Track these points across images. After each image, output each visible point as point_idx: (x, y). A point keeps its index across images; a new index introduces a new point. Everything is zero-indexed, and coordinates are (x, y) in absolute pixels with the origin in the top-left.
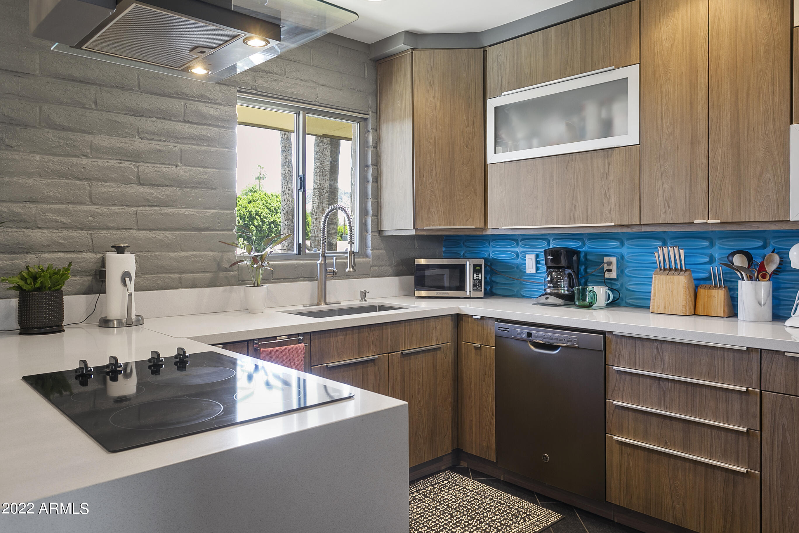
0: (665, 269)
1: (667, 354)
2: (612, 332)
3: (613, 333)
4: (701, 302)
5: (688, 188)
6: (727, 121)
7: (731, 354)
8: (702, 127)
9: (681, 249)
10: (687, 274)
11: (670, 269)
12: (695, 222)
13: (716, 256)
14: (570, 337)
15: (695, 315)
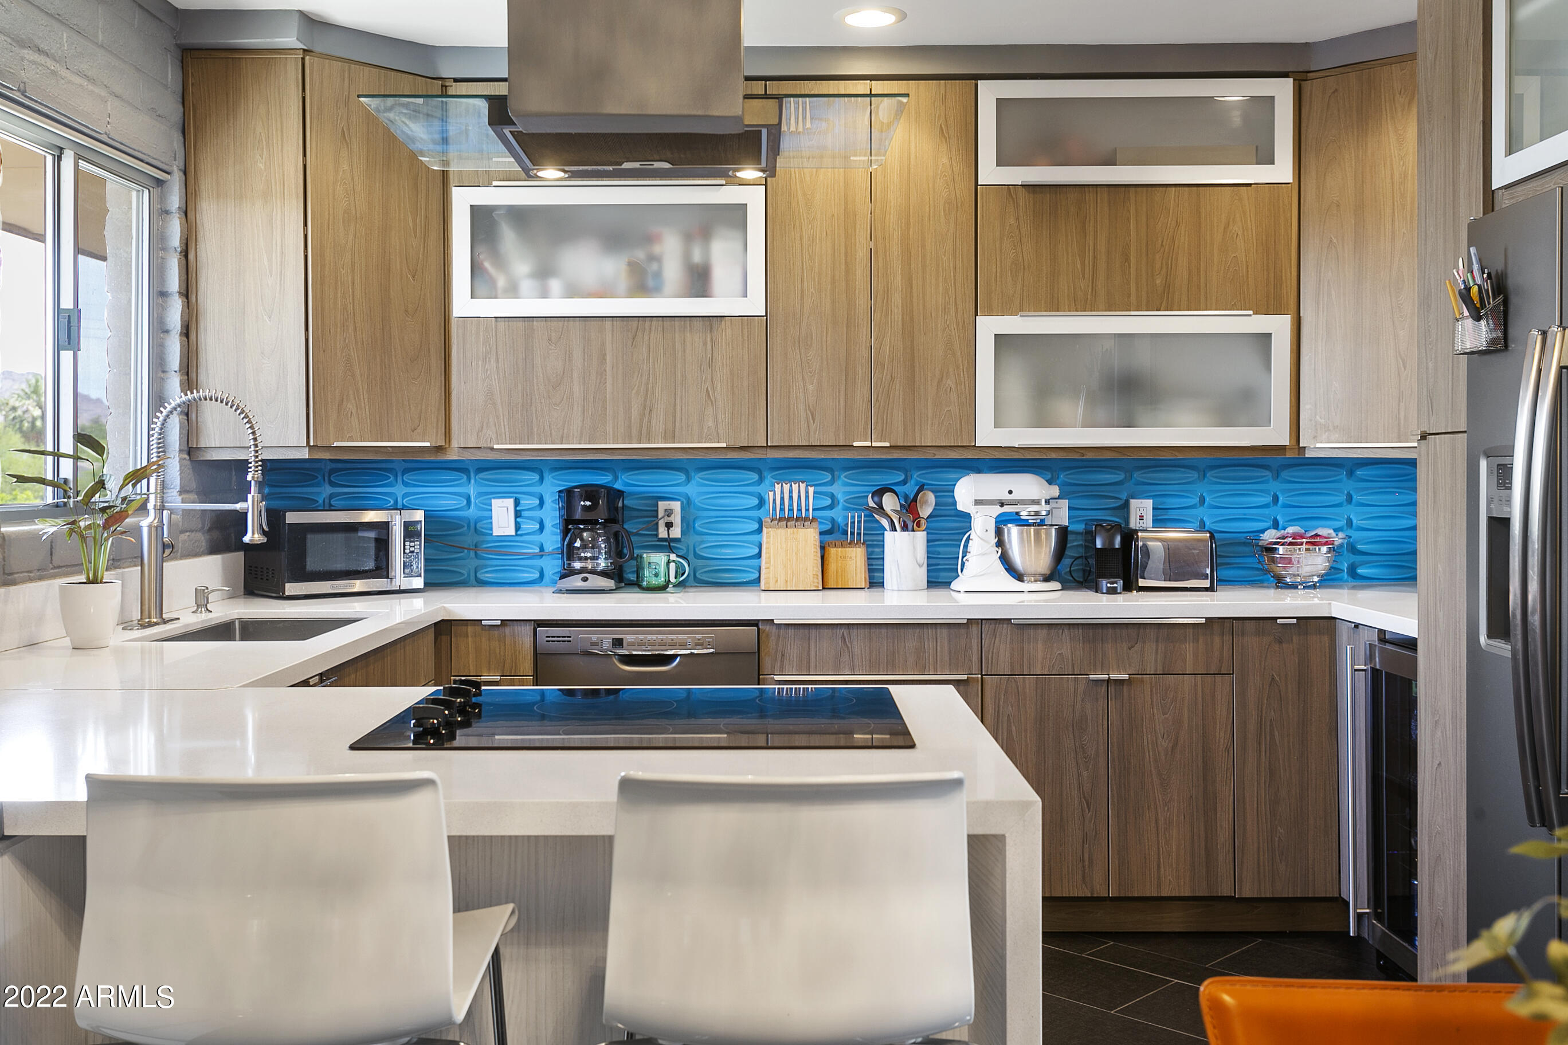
0: (780, 519)
1: (859, 644)
2: (773, 620)
3: (776, 622)
4: (832, 567)
5: (842, 392)
6: (897, 298)
7: (945, 631)
8: (862, 302)
9: (811, 486)
10: (815, 524)
11: (790, 519)
12: (855, 444)
13: (840, 497)
14: (698, 636)
15: (824, 588)
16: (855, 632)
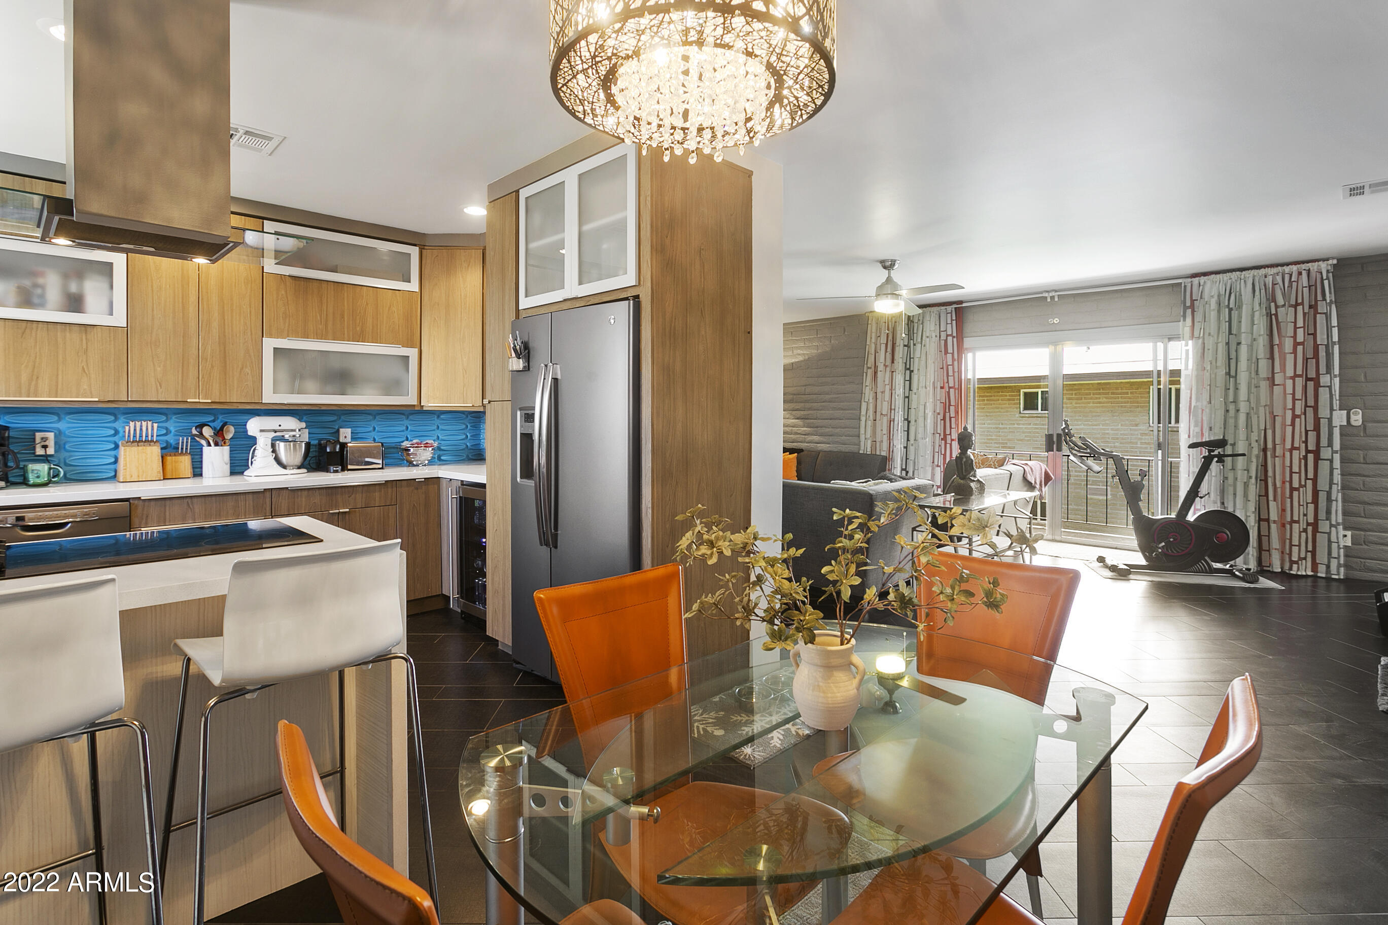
0: (133, 442)
1: (198, 507)
2: (140, 498)
3: (142, 498)
4: (169, 467)
5: (180, 372)
6: (215, 324)
7: (251, 496)
8: (193, 325)
9: (156, 423)
10: (158, 444)
11: (140, 441)
12: (188, 400)
13: (172, 429)
14: (85, 510)
15: (164, 479)
16: (195, 500)
